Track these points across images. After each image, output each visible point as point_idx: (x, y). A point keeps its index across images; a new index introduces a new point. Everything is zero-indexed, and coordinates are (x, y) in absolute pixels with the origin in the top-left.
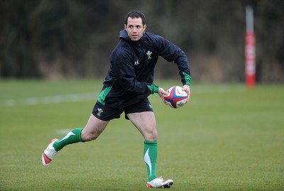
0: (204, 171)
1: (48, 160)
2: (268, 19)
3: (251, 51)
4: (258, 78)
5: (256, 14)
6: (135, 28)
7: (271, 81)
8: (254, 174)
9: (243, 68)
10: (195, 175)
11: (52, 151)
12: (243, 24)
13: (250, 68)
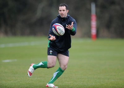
0: (72, 79)
1: (31, 74)
2: (102, 8)
3: (94, 23)
4: (97, 36)
5: (96, 6)
6: (62, 11)
7: (103, 37)
8: (96, 81)
9: (90, 31)
10: (68, 81)
11: (33, 69)
12: (90, 11)
13: (94, 31)
